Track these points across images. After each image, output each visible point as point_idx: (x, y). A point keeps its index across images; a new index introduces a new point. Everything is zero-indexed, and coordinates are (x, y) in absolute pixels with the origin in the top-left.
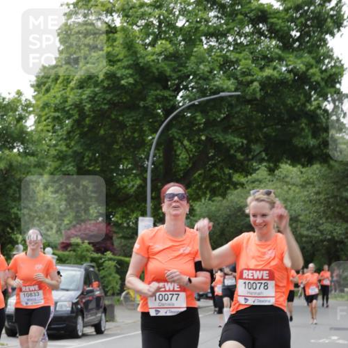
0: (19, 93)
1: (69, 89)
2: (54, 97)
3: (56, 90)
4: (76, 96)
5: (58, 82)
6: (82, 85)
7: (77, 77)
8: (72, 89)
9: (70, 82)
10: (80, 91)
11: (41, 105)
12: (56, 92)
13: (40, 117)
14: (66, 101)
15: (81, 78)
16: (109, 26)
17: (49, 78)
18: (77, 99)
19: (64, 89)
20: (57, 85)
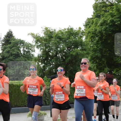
0: (80, 28)
1: (97, 26)
2: (92, 29)
3: (93, 27)
4: (100, 29)
5: (93, 24)
6: (102, 25)
7: (100, 22)
8: (98, 26)
9: (98, 24)
10: (101, 27)
11: (88, 32)
12: (93, 28)
13: (87, 36)
14: (96, 31)
15: (101, 22)
16: (111, 3)
17: (90, 22)
18: (100, 30)
19: (95, 26)
20: (93, 25)
